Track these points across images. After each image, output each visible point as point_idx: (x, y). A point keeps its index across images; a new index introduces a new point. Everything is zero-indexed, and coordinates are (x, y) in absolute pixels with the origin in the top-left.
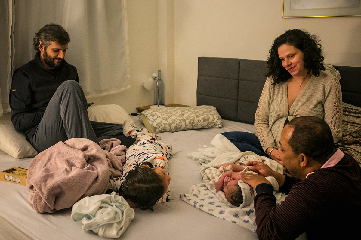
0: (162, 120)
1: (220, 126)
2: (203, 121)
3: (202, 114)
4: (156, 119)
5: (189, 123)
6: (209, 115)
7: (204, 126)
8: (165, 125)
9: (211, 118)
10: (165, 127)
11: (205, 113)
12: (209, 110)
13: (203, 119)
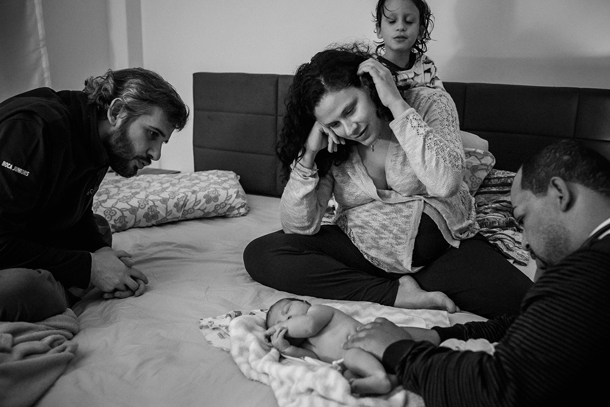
0: (117, 202)
1: (242, 211)
2: (206, 202)
3: (205, 188)
4: (104, 201)
5: (176, 205)
6: (218, 189)
7: (209, 213)
8: (123, 214)
9: (223, 195)
10: (123, 217)
11: (212, 186)
12: (223, 179)
13: (204, 198)
